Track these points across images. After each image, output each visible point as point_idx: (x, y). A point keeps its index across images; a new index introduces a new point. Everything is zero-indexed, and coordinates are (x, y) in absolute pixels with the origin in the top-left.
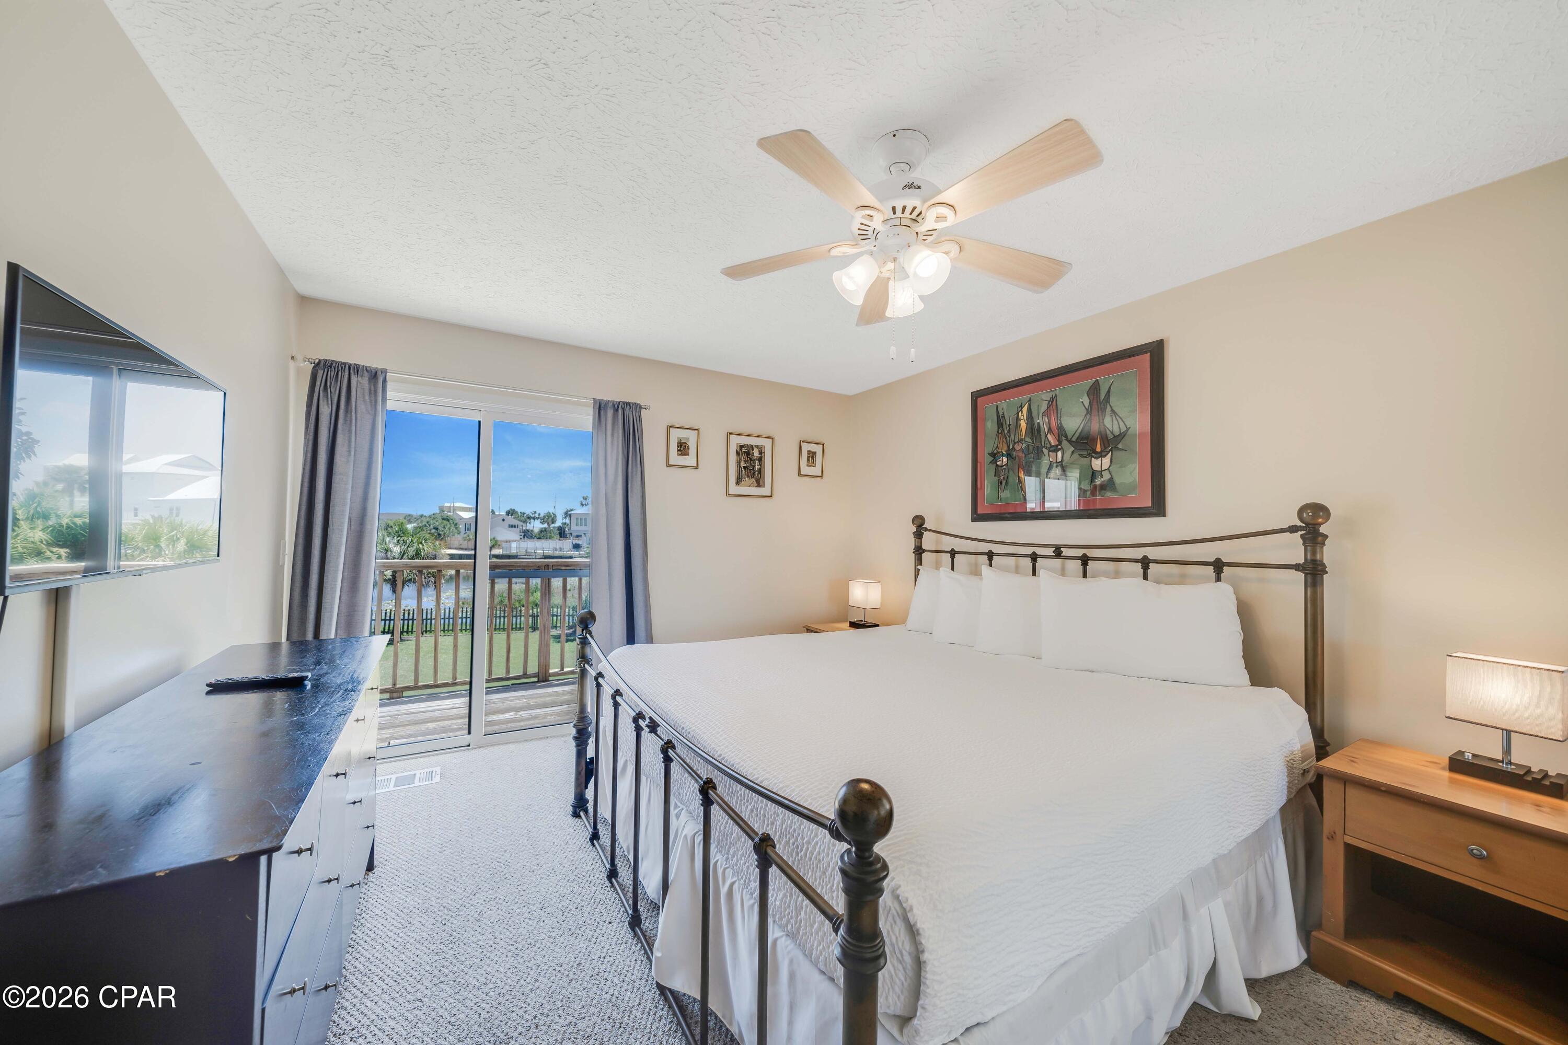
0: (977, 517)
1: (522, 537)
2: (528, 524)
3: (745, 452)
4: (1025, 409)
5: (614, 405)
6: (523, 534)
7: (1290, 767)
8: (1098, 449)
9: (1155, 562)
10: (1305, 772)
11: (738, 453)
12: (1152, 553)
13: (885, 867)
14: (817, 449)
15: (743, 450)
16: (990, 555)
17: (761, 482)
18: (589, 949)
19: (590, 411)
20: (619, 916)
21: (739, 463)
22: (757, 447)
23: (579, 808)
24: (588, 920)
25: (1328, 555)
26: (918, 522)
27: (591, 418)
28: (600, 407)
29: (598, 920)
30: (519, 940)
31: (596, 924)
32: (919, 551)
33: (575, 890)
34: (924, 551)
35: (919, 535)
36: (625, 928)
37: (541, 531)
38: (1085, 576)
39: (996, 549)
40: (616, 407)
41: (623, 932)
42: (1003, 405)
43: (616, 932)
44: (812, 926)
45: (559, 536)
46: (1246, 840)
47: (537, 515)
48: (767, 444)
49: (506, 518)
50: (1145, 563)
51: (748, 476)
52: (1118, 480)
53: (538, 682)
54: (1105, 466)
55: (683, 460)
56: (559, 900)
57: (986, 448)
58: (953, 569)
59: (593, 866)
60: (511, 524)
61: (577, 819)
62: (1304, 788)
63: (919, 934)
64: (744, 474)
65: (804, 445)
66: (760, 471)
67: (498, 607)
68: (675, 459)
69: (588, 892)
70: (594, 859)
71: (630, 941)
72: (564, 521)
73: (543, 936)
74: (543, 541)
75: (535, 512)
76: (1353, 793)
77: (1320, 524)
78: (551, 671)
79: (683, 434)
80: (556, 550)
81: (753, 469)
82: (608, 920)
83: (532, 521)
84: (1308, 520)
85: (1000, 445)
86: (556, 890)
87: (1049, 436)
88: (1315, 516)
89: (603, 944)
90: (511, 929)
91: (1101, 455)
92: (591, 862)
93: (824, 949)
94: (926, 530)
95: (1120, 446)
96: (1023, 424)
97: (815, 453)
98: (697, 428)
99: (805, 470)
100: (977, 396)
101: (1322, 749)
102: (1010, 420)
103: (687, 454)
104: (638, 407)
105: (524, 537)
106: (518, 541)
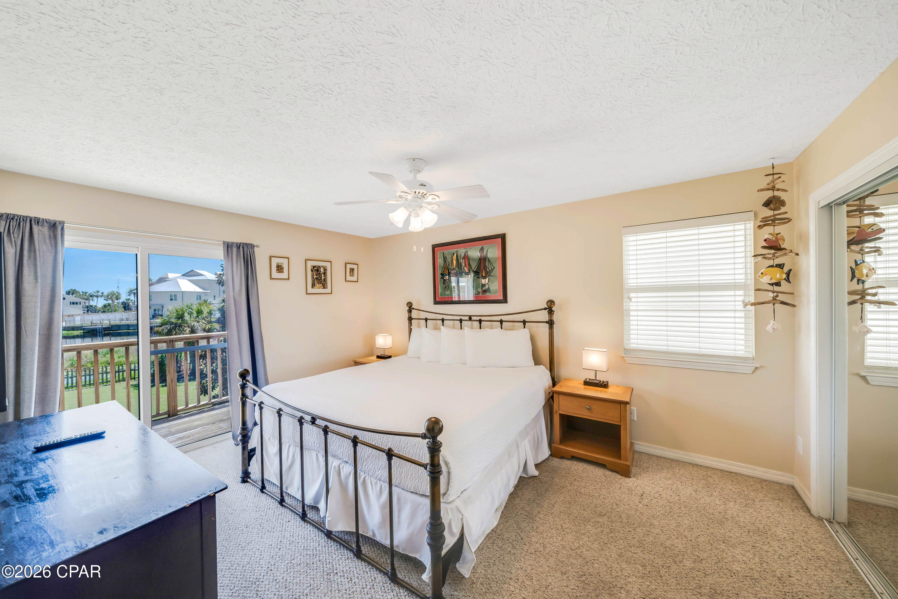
0: (436, 303)
1: (85, 311)
2: (91, 301)
3: (316, 270)
4: (455, 255)
5: (237, 245)
6: (86, 309)
7: (545, 392)
8: (484, 275)
9: (505, 321)
10: (549, 393)
11: (312, 271)
12: (504, 318)
13: (441, 443)
14: (355, 267)
15: (315, 269)
16: (443, 320)
17: (325, 286)
18: (283, 535)
19: (222, 248)
20: (293, 517)
21: (313, 276)
22: (322, 266)
23: (246, 477)
24: (276, 524)
25: (555, 318)
26: (409, 305)
27: (223, 252)
28: (228, 246)
29: (282, 522)
30: (241, 544)
31: (281, 524)
32: (410, 319)
33: (262, 514)
34: (413, 319)
35: (410, 311)
36: (298, 521)
37: (105, 306)
38: (480, 328)
39: (445, 317)
40: (238, 246)
41: (298, 523)
42: (446, 252)
43: (294, 524)
44: (407, 477)
45: (123, 310)
46: (534, 418)
47: (100, 294)
48: (328, 265)
49: (67, 296)
50: (501, 322)
51: (318, 283)
52: (491, 288)
53: (169, 416)
54: (487, 282)
55: (280, 275)
56: (255, 521)
57: (439, 272)
58: (426, 327)
59: (267, 502)
60: (72, 301)
61: (246, 484)
62: (549, 398)
63: (448, 464)
64: (316, 282)
65: (348, 265)
66: (325, 280)
67: (69, 369)
68: (275, 274)
69: (270, 513)
70: (266, 498)
71: (303, 525)
72: (128, 297)
73: (254, 538)
74: (109, 314)
75: (98, 292)
76: (561, 397)
77: (552, 307)
78: (179, 408)
79: (280, 261)
80: (123, 320)
81: (321, 279)
82: (287, 521)
83: (95, 298)
84: (549, 306)
85: (445, 270)
86: (250, 517)
87: (465, 268)
88: (551, 304)
89: (289, 530)
90: (232, 541)
91: (484, 278)
92: (265, 500)
93: (413, 483)
94: (413, 309)
95: (492, 274)
96: (454, 262)
97: (353, 269)
98: (288, 257)
99: (349, 278)
100: (435, 247)
101: (554, 384)
102: (449, 259)
103: (283, 272)
104: (252, 246)
105: (88, 311)
106: (82, 315)
